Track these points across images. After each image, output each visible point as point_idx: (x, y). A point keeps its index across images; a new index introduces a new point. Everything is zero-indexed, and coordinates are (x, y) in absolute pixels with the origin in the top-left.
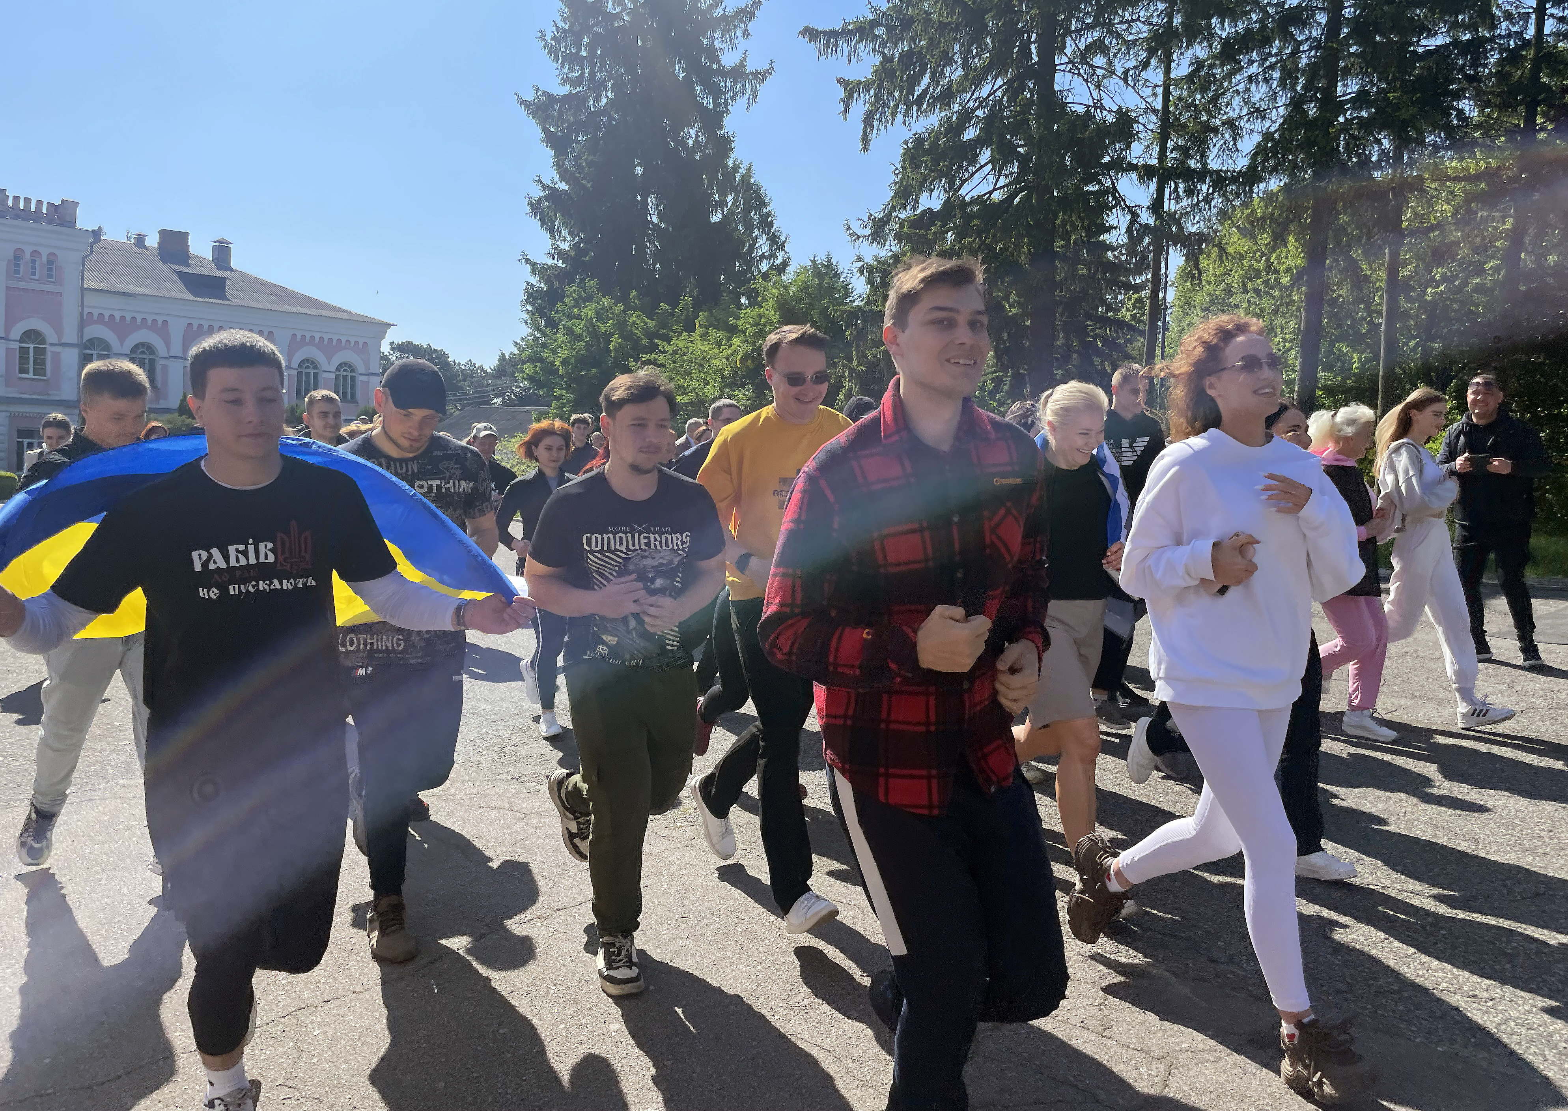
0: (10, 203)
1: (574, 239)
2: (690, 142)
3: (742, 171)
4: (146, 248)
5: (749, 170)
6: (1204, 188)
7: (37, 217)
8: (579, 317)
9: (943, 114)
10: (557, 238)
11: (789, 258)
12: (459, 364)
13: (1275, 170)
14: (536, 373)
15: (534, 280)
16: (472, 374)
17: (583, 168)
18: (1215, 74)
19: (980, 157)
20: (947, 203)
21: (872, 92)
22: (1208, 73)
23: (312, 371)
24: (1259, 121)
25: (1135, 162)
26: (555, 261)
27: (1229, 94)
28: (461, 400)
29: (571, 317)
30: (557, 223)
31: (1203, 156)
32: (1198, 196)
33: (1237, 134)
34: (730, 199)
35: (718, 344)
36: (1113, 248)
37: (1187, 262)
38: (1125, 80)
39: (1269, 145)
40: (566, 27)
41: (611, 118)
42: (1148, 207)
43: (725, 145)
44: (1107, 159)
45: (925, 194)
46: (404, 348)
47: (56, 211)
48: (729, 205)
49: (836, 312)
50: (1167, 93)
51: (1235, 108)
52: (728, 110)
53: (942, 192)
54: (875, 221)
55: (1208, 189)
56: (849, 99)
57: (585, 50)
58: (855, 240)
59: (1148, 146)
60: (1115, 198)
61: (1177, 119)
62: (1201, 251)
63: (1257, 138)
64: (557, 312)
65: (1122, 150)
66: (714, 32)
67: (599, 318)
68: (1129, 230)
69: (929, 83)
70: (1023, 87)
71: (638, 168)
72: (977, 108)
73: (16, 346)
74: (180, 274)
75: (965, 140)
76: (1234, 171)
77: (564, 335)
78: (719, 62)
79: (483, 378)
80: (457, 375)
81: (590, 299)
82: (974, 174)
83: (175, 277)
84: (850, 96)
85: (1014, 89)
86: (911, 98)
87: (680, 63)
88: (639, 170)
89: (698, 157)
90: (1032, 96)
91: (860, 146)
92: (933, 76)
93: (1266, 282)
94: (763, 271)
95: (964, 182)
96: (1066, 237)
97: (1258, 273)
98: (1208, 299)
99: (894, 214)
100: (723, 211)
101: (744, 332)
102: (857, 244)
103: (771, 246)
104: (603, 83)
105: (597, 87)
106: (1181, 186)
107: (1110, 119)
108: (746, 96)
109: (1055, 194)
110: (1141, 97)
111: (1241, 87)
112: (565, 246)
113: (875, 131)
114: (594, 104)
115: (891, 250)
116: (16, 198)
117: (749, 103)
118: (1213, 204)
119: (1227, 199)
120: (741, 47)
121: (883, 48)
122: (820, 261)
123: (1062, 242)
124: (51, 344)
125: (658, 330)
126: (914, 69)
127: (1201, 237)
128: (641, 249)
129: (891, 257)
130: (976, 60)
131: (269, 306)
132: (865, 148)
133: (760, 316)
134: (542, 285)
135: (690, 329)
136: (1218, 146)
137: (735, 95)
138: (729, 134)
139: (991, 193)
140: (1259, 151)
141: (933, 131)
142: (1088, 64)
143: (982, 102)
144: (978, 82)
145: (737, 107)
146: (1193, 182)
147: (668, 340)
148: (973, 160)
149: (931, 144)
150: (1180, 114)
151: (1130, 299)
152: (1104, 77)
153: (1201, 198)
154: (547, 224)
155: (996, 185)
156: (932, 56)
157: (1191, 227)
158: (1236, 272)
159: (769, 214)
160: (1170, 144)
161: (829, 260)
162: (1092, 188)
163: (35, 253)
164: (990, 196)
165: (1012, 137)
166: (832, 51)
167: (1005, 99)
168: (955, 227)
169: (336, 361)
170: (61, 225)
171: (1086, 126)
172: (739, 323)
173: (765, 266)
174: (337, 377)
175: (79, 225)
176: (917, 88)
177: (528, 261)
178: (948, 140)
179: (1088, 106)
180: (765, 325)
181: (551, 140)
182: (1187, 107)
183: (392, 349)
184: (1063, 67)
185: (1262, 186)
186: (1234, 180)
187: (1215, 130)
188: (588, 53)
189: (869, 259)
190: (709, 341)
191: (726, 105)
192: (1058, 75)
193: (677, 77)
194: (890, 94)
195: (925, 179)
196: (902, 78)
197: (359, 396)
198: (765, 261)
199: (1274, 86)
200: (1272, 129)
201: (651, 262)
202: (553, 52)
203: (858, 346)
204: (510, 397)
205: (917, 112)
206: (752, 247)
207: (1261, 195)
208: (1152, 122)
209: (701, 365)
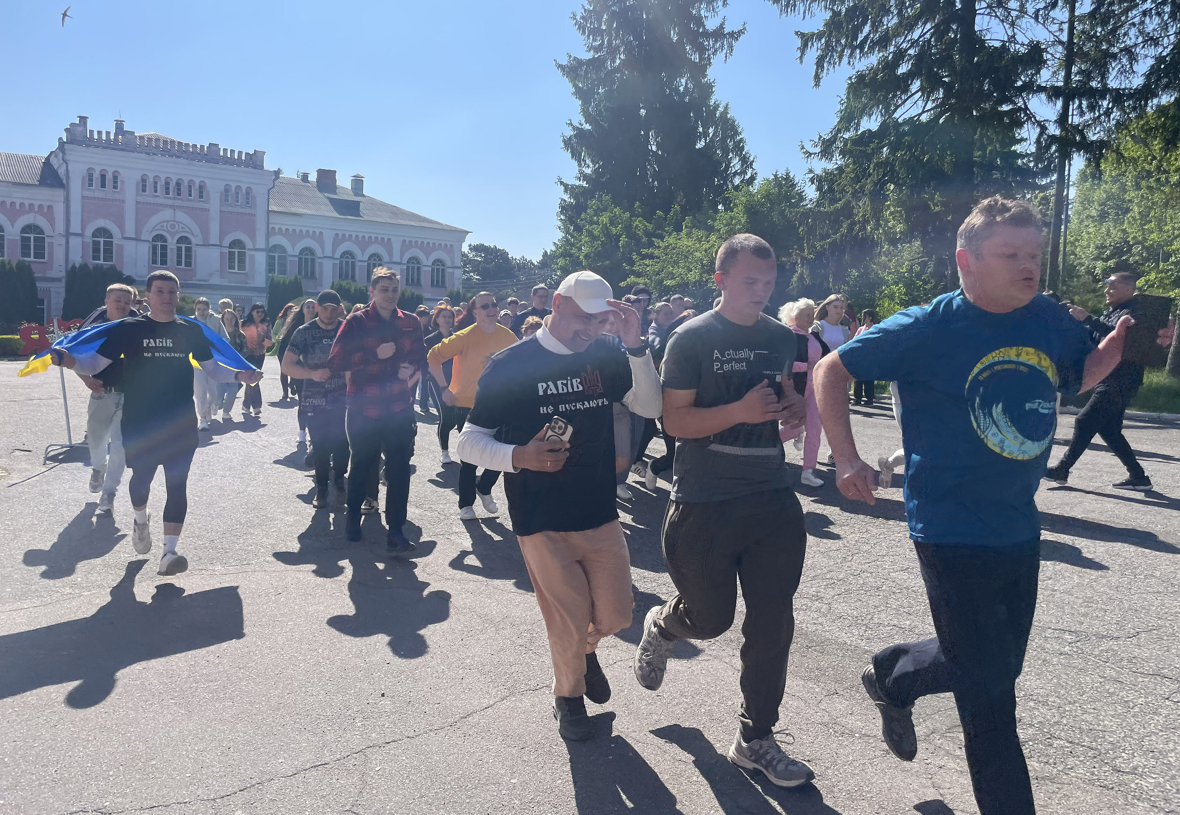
0: (222, 153)
1: (595, 166)
2: (681, 89)
3: (721, 109)
4: (308, 182)
5: (726, 108)
6: (1105, 103)
7: (239, 162)
8: (597, 223)
9: (881, 54)
10: (583, 165)
11: (756, 173)
12: (516, 259)
13: (1167, 87)
14: (566, 265)
15: (566, 197)
16: (524, 266)
17: (602, 112)
18: (1114, 11)
19: (911, 87)
20: (884, 126)
21: (823, 41)
22: (1108, 10)
23: (416, 266)
24: (1153, 46)
25: (1044, 85)
26: (581, 183)
27: (1126, 26)
28: (517, 285)
29: (591, 223)
30: (583, 154)
31: (1104, 76)
32: (1099, 111)
33: (1133, 58)
34: (711, 130)
35: (699, 240)
36: (1022, 156)
37: (1087, 166)
38: (1036, 18)
39: (1162, 66)
40: (591, 8)
41: (623, 74)
42: (1056, 121)
43: (708, 90)
44: (1019, 83)
45: (865, 118)
46: (478, 249)
47: (251, 159)
48: (711, 135)
49: (791, 213)
50: (1072, 28)
51: (1132, 37)
52: (710, 63)
53: (879, 116)
54: (824, 142)
55: (1108, 105)
56: (804, 48)
57: (605, 24)
58: (808, 157)
59: (1055, 72)
60: (1026, 114)
61: (1080, 48)
62: (1102, 155)
63: (1151, 62)
64: (582, 220)
65: (1033, 75)
66: (701, 4)
67: (612, 224)
68: (1038, 141)
69: (870, 31)
70: (948, 29)
71: (642, 110)
72: (910, 48)
73: (226, 250)
74: (331, 200)
75: (899, 74)
76: (1131, 89)
77: (586, 236)
78: (704, 26)
79: (532, 269)
80: (514, 267)
81: (605, 209)
82: (906, 100)
83: (328, 202)
84: (805, 46)
85: (940, 32)
86: (855, 43)
87: (674, 29)
88: (643, 112)
89: (687, 100)
90: (956, 36)
91: (813, 83)
92: (873, 25)
93: (1158, 180)
94: (736, 184)
95: (897, 107)
96: (983, 148)
97: (1149, 174)
98: (1104, 196)
99: (839, 135)
100: (706, 140)
101: (719, 230)
102: (809, 159)
103: (742, 165)
104: (618, 48)
105: (613, 52)
106: (1085, 103)
107: (1023, 50)
108: (725, 51)
109: (975, 113)
110: (1050, 32)
111: (1137, 20)
112: (588, 171)
113: (825, 71)
114: (611, 64)
115: (837, 164)
116: (225, 150)
117: (726, 57)
118: (1112, 116)
119: (1125, 113)
120: (721, 15)
121: (833, 6)
122: (780, 175)
123: (980, 153)
124: (249, 249)
125: (654, 232)
126: (857, 21)
127: (1102, 144)
128: (644, 170)
129: (836, 169)
130: (909, 10)
131: (389, 221)
132: (817, 84)
133: (732, 218)
134: (572, 201)
135: (679, 229)
136: (1116, 69)
137: (716, 51)
138: (711, 81)
139: (920, 115)
140: (1153, 71)
141: (872, 68)
142: (1004, 7)
143: (914, 43)
144: (911, 28)
145: (717, 60)
146: (1095, 99)
147: (662, 238)
148: (906, 89)
149: (871, 79)
150: (1084, 44)
151: (1036, 197)
152: (1017, 17)
153: (1101, 112)
154: (576, 155)
155: (924, 108)
156: (873, 8)
157: (1093, 136)
158: (1130, 173)
159: (741, 140)
160: (1074, 69)
161: (787, 174)
162: (1005, 108)
163: (238, 187)
164: (919, 118)
165: (938, 70)
166: (791, 10)
167: (933, 39)
168: (890, 144)
169: (432, 258)
170: (254, 168)
171: (1001, 57)
172: (716, 224)
173: (737, 181)
174: (433, 269)
175: (266, 167)
176: (860, 35)
177: (562, 183)
178: (884, 75)
179: (1003, 41)
180: (736, 224)
181: (579, 93)
182: (1090, 38)
183: (470, 249)
184: (982, 11)
185: (1155, 101)
186: (1130, 96)
187: (1114, 56)
188: (607, 27)
189: (819, 171)
190: (692, 238)
191: (709, 59)
192: (978, 19)
193: (672, 40)
194: (838, 41)
195: (865, 107)
196: (848, 28)
197: (447, 283)
198: (737, 176)
199: (1166, 18)
200: (1164, 54)
201: (651, 181)
202: (582, 28)
203: (809, 239)
204: (550, 283)
205: (860, 53)
206: (728, 166)
207: (1154, 108)
208: (1059, 51)
209: (686, 257)
